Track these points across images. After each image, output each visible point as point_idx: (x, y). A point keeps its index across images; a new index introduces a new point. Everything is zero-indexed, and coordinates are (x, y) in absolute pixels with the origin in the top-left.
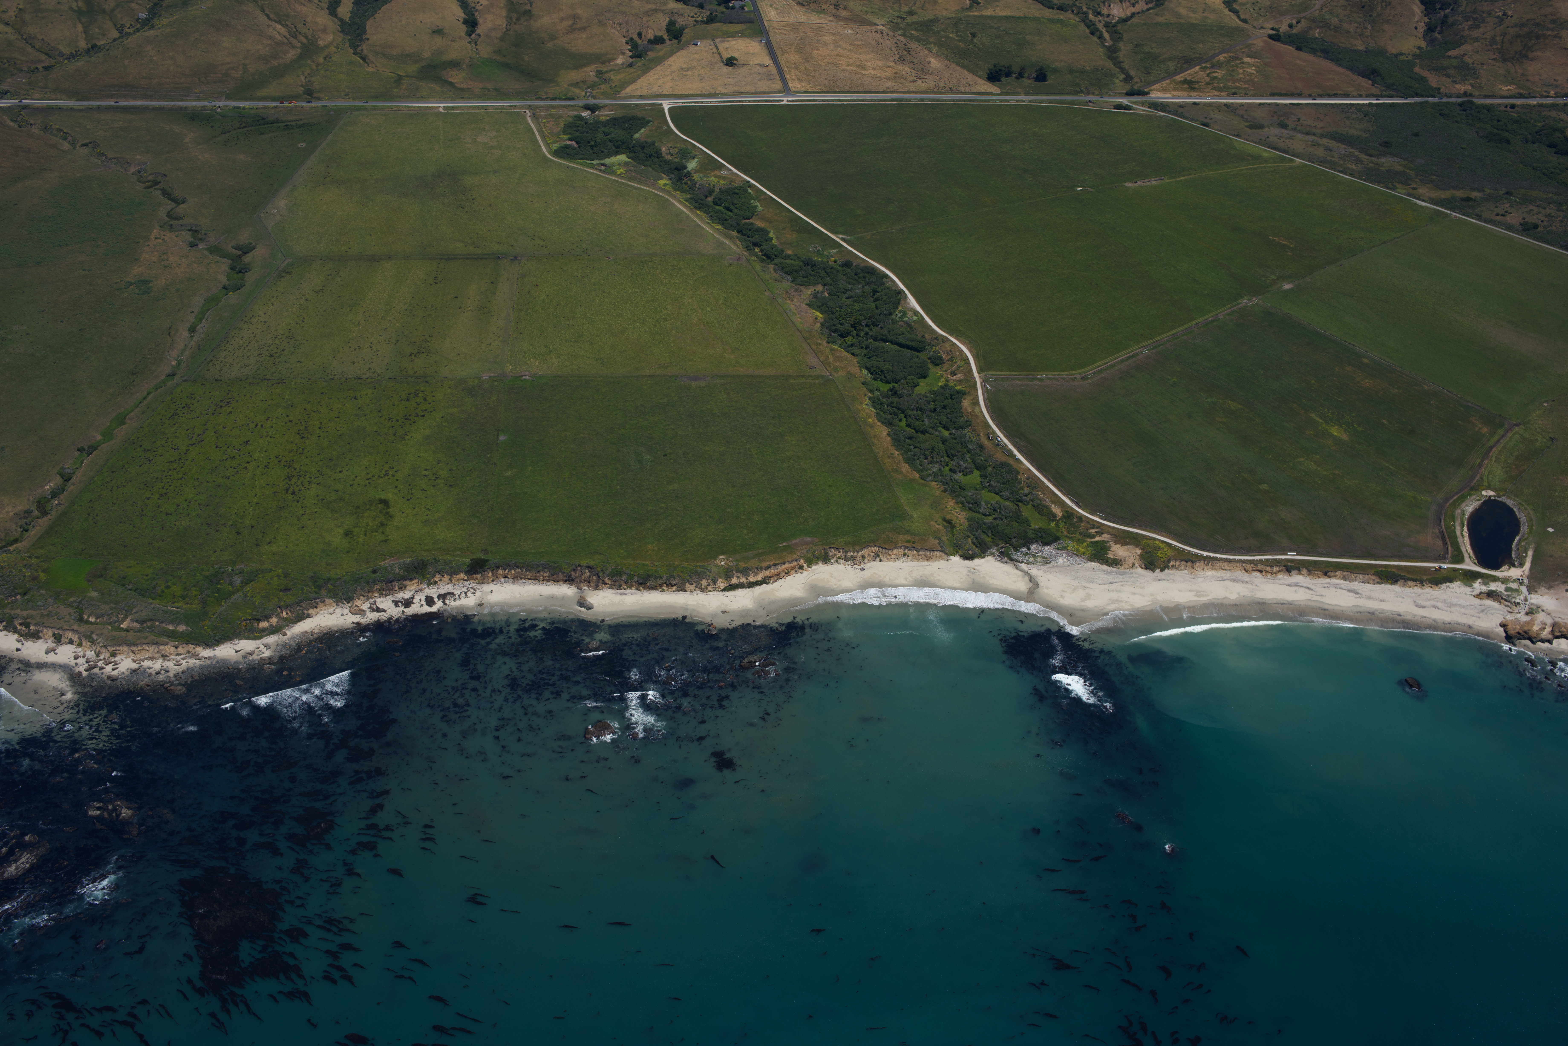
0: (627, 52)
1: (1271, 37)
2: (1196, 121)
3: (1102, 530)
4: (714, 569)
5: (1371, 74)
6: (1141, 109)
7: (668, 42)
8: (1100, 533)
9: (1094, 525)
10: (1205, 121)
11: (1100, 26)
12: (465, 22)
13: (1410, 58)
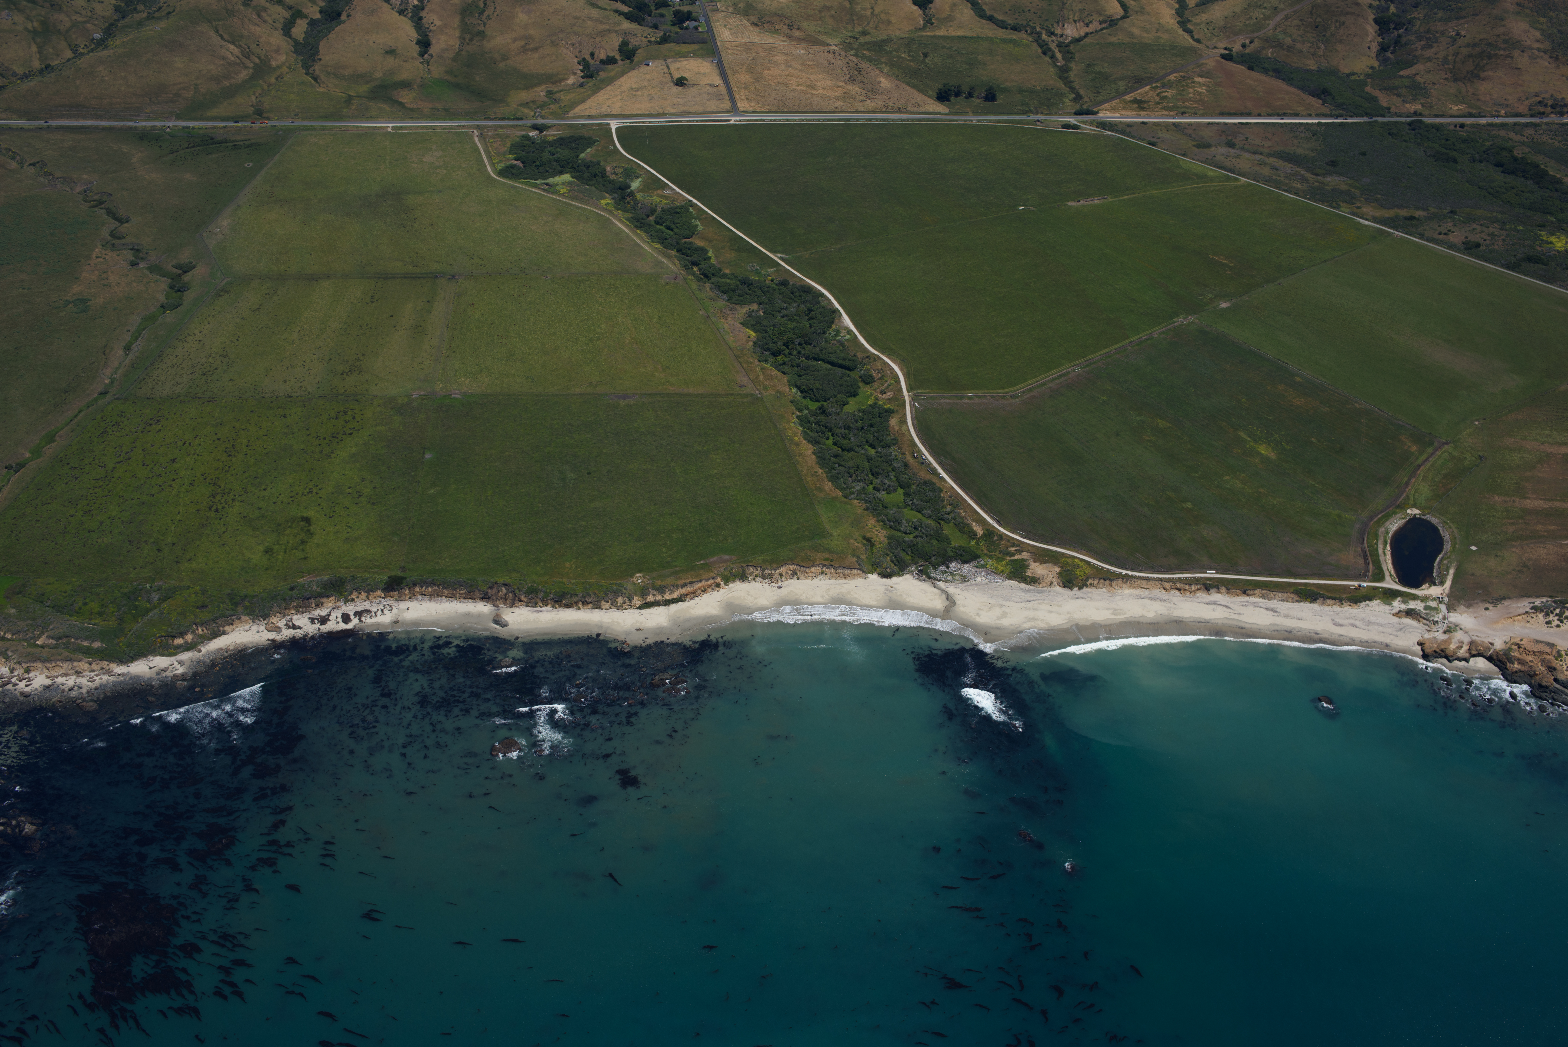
0: (579, 72)
1: (1223, 56)
2: (1143, 140)
3: (1021, 547)
4: (630, 587)
5: (1322, 93)
6: (1088, 129)
7: (620, 62)
8: (1020, 552)
9: (1014, 543)
10: (1152, 140)
11: (1053, 46)
12: (419, 42)
13: (1362, 77)
